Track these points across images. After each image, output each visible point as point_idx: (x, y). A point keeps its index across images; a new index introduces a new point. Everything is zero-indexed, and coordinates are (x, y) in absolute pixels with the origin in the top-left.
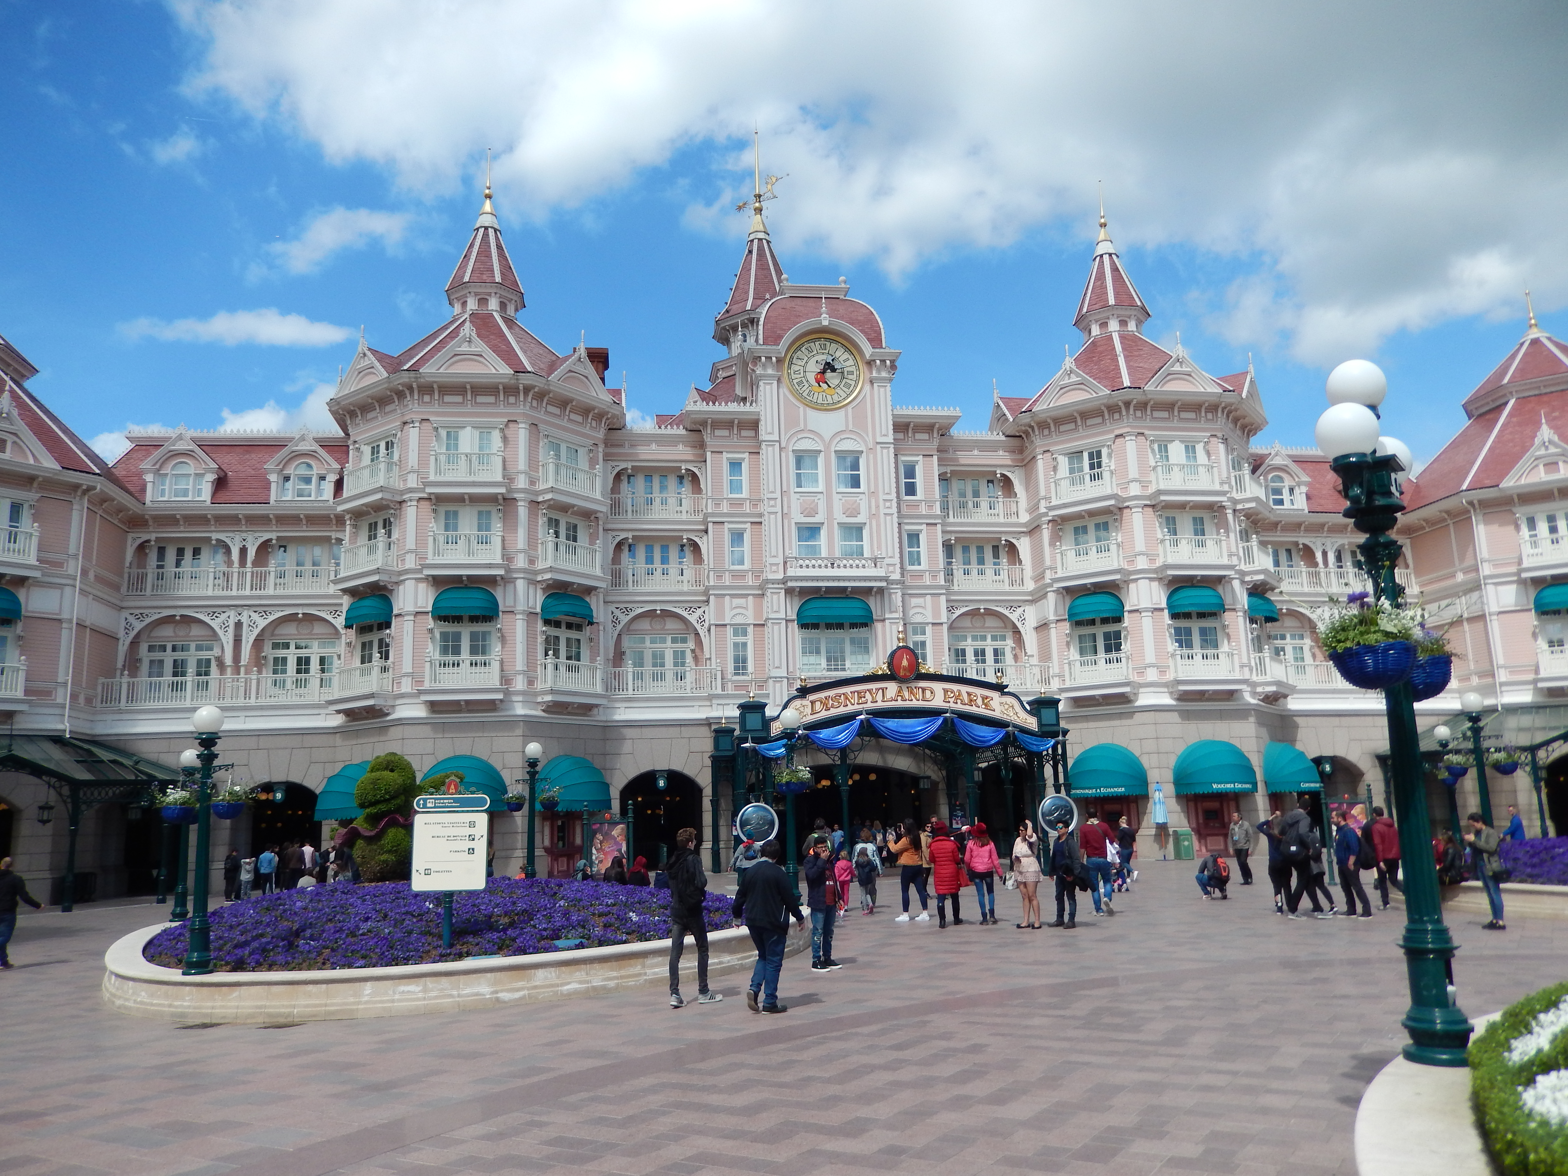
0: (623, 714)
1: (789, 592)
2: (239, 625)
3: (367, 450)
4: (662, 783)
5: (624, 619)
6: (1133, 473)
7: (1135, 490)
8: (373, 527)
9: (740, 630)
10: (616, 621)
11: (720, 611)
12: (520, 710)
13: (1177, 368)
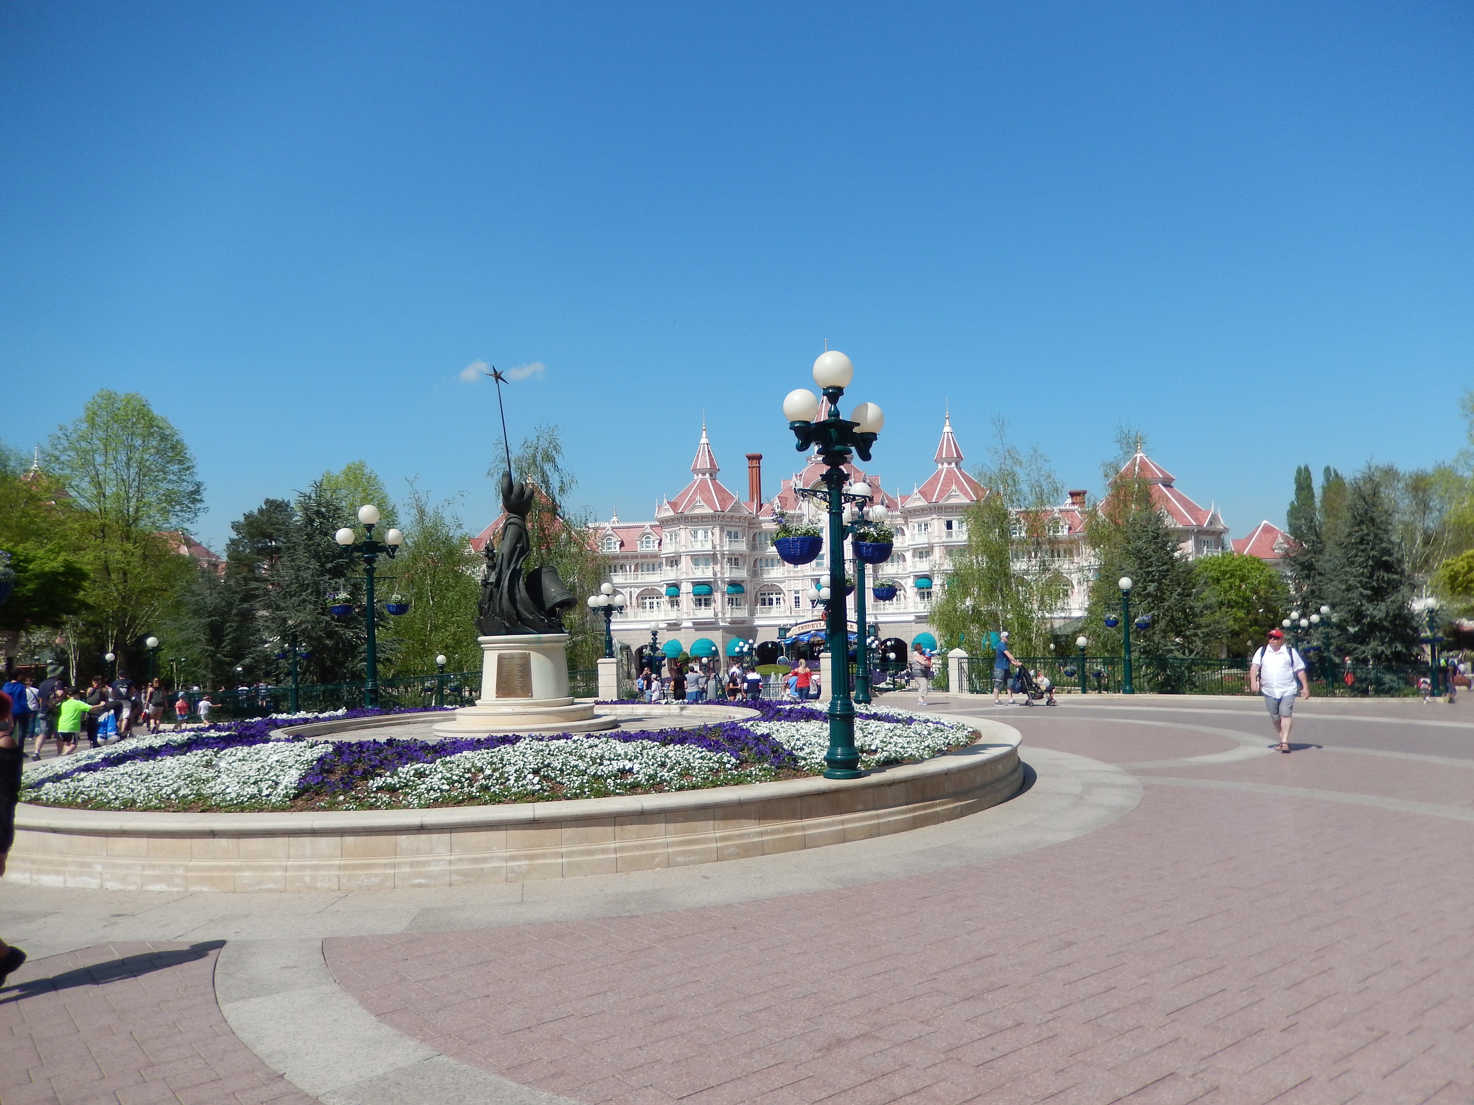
0: (757, 623)
1: (812, 579)
2: (631, 592)
3: (668, 535)
4: (770, 646)
5: (758, 588)
6: (937, 534)
7: (937, 540)
8: (672, 562)
9: (797, 592)
10: (755, 588)
11: (790, 586)
12: (721, 624)
13: (953, 493)
